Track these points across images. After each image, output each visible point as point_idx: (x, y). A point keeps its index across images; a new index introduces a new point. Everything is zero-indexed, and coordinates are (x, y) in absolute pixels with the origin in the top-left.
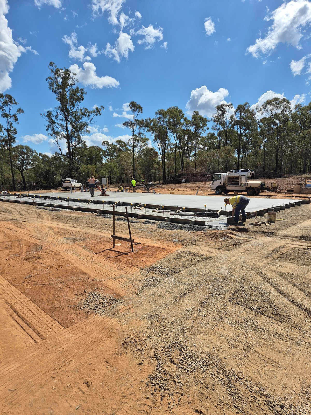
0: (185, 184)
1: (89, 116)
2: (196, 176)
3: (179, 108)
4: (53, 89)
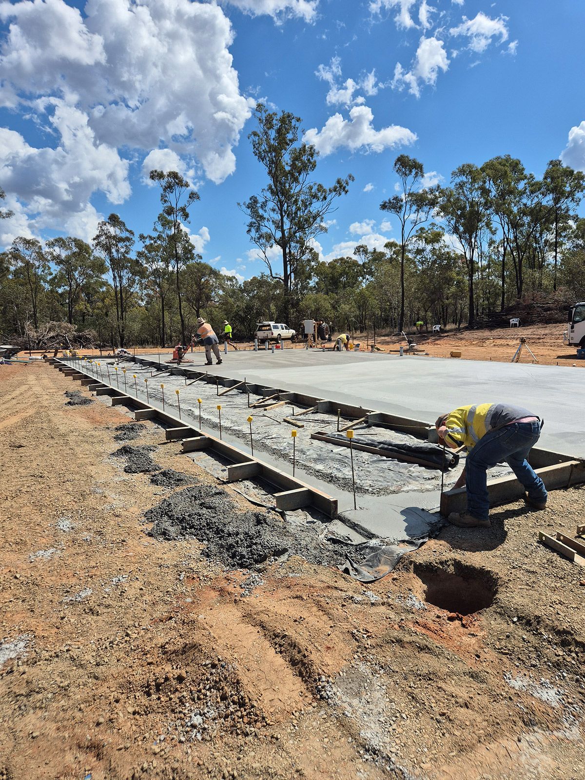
0: (516, 329)
1: (325, 198)
2: (549, 309)
3: (512, 157)
4: (260, 153)
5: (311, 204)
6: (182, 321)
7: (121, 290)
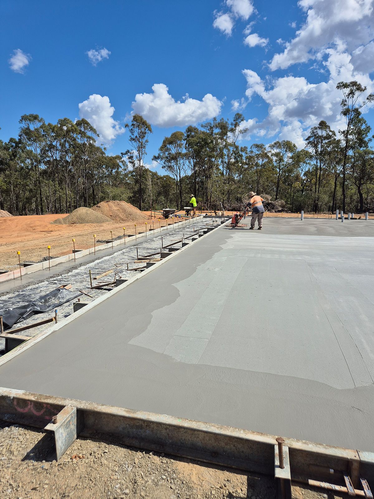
6: (344, 194)
7: (320, 173)
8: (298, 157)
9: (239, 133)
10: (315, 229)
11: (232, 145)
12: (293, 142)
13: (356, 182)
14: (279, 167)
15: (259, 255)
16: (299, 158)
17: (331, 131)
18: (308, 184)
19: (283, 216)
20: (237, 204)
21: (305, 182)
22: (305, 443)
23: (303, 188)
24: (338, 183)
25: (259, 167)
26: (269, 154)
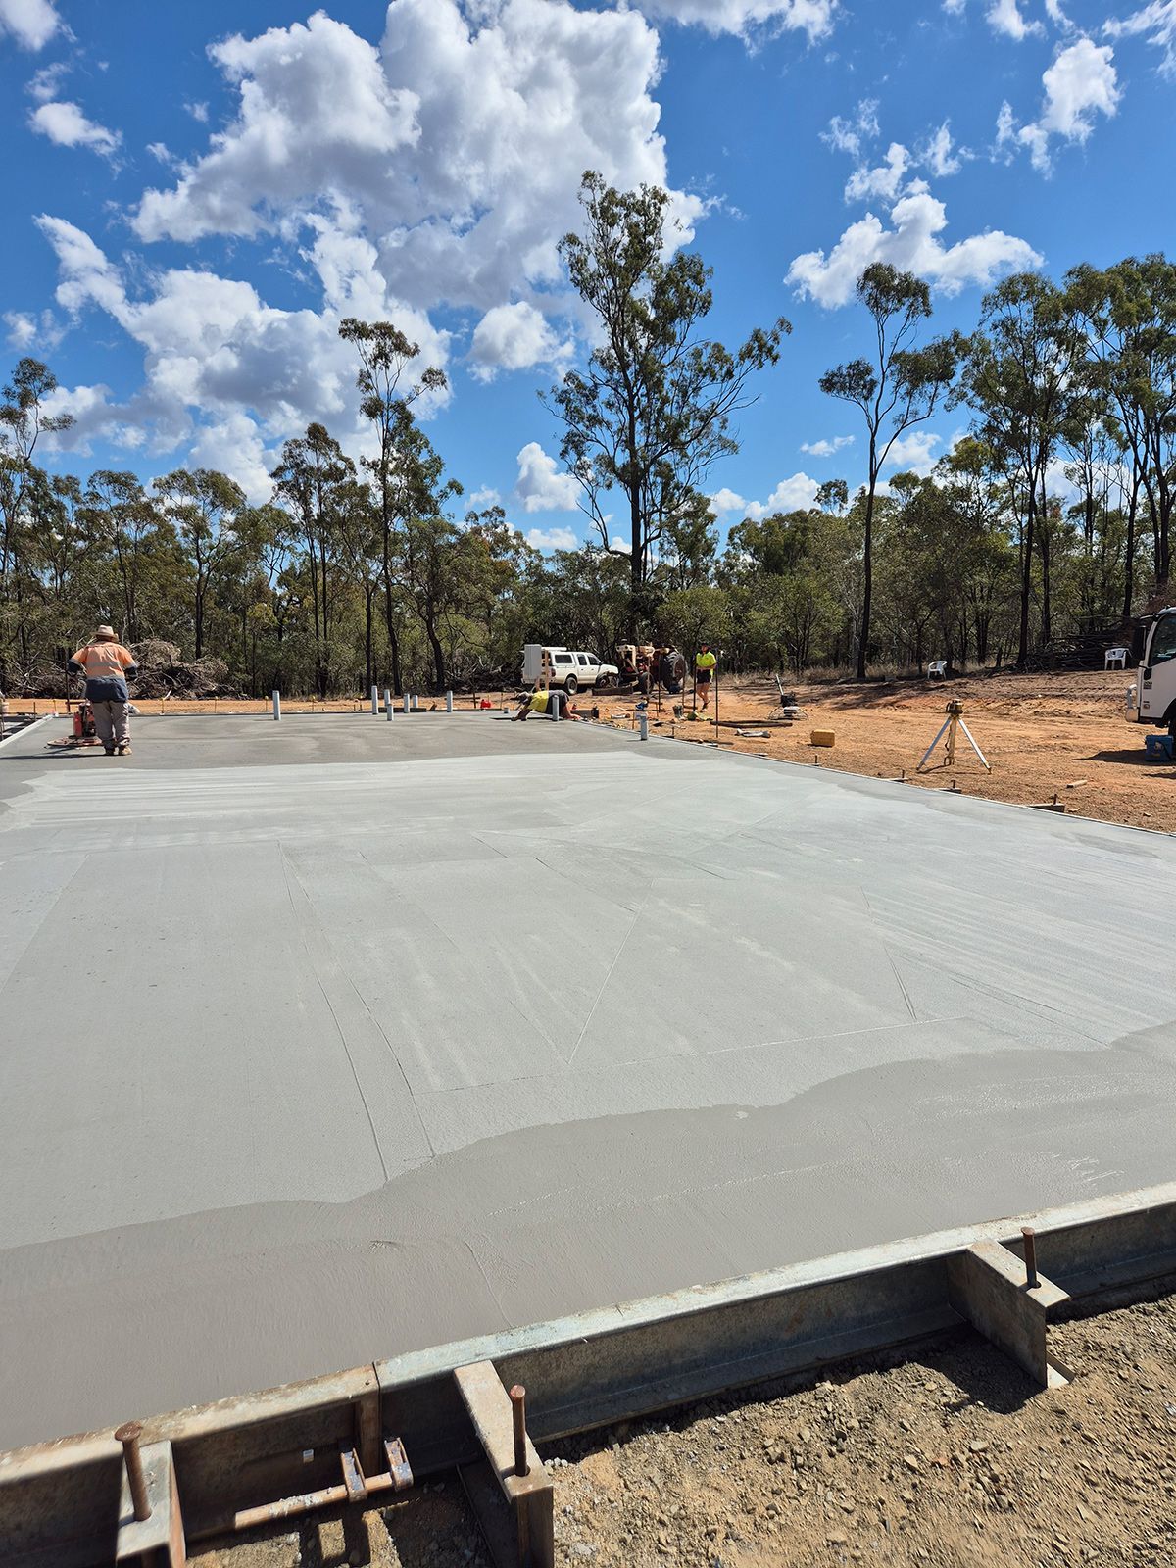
1: (730, 374)
4: (584, 280)
5: (696, 390)
6: (393, 641)
7: (325, 579)
8: (254, 524)
9: (41, 428)
10: (314, 744)
11: (20, 466)
12: (233, 478)
13: (420, 608)
14: (198, 553)
15: (129, 842)
16: (257, 528)
17: (342, 458)
18: (294, 609)
19: (220, 709)
20: (59, 674)
21: (285, 603)
22: (225, 1406)
23: (281, 621)
24: (377, 610)
25: (129, 551)
26: (160, 509)
